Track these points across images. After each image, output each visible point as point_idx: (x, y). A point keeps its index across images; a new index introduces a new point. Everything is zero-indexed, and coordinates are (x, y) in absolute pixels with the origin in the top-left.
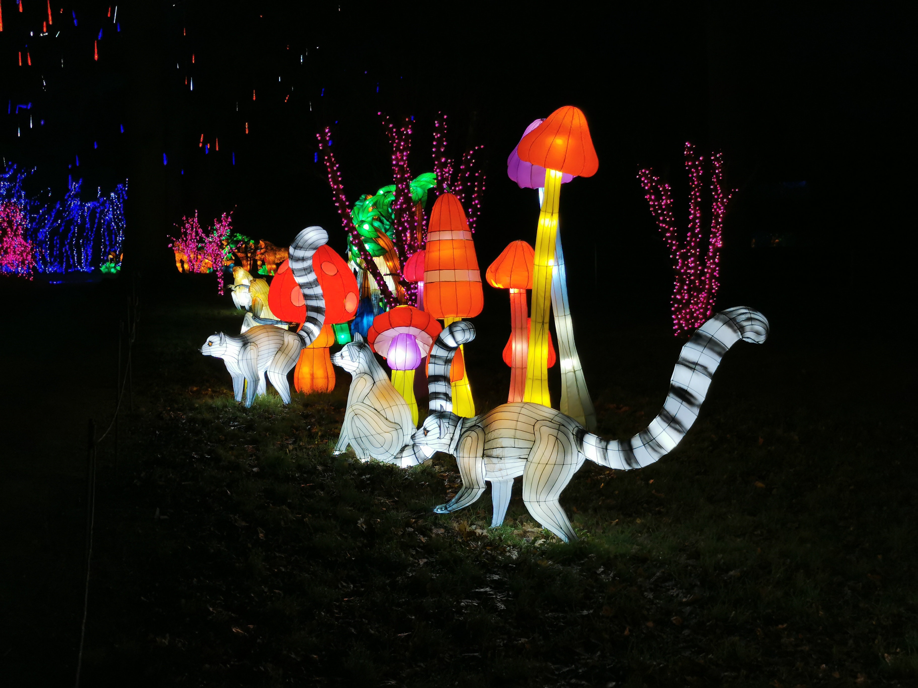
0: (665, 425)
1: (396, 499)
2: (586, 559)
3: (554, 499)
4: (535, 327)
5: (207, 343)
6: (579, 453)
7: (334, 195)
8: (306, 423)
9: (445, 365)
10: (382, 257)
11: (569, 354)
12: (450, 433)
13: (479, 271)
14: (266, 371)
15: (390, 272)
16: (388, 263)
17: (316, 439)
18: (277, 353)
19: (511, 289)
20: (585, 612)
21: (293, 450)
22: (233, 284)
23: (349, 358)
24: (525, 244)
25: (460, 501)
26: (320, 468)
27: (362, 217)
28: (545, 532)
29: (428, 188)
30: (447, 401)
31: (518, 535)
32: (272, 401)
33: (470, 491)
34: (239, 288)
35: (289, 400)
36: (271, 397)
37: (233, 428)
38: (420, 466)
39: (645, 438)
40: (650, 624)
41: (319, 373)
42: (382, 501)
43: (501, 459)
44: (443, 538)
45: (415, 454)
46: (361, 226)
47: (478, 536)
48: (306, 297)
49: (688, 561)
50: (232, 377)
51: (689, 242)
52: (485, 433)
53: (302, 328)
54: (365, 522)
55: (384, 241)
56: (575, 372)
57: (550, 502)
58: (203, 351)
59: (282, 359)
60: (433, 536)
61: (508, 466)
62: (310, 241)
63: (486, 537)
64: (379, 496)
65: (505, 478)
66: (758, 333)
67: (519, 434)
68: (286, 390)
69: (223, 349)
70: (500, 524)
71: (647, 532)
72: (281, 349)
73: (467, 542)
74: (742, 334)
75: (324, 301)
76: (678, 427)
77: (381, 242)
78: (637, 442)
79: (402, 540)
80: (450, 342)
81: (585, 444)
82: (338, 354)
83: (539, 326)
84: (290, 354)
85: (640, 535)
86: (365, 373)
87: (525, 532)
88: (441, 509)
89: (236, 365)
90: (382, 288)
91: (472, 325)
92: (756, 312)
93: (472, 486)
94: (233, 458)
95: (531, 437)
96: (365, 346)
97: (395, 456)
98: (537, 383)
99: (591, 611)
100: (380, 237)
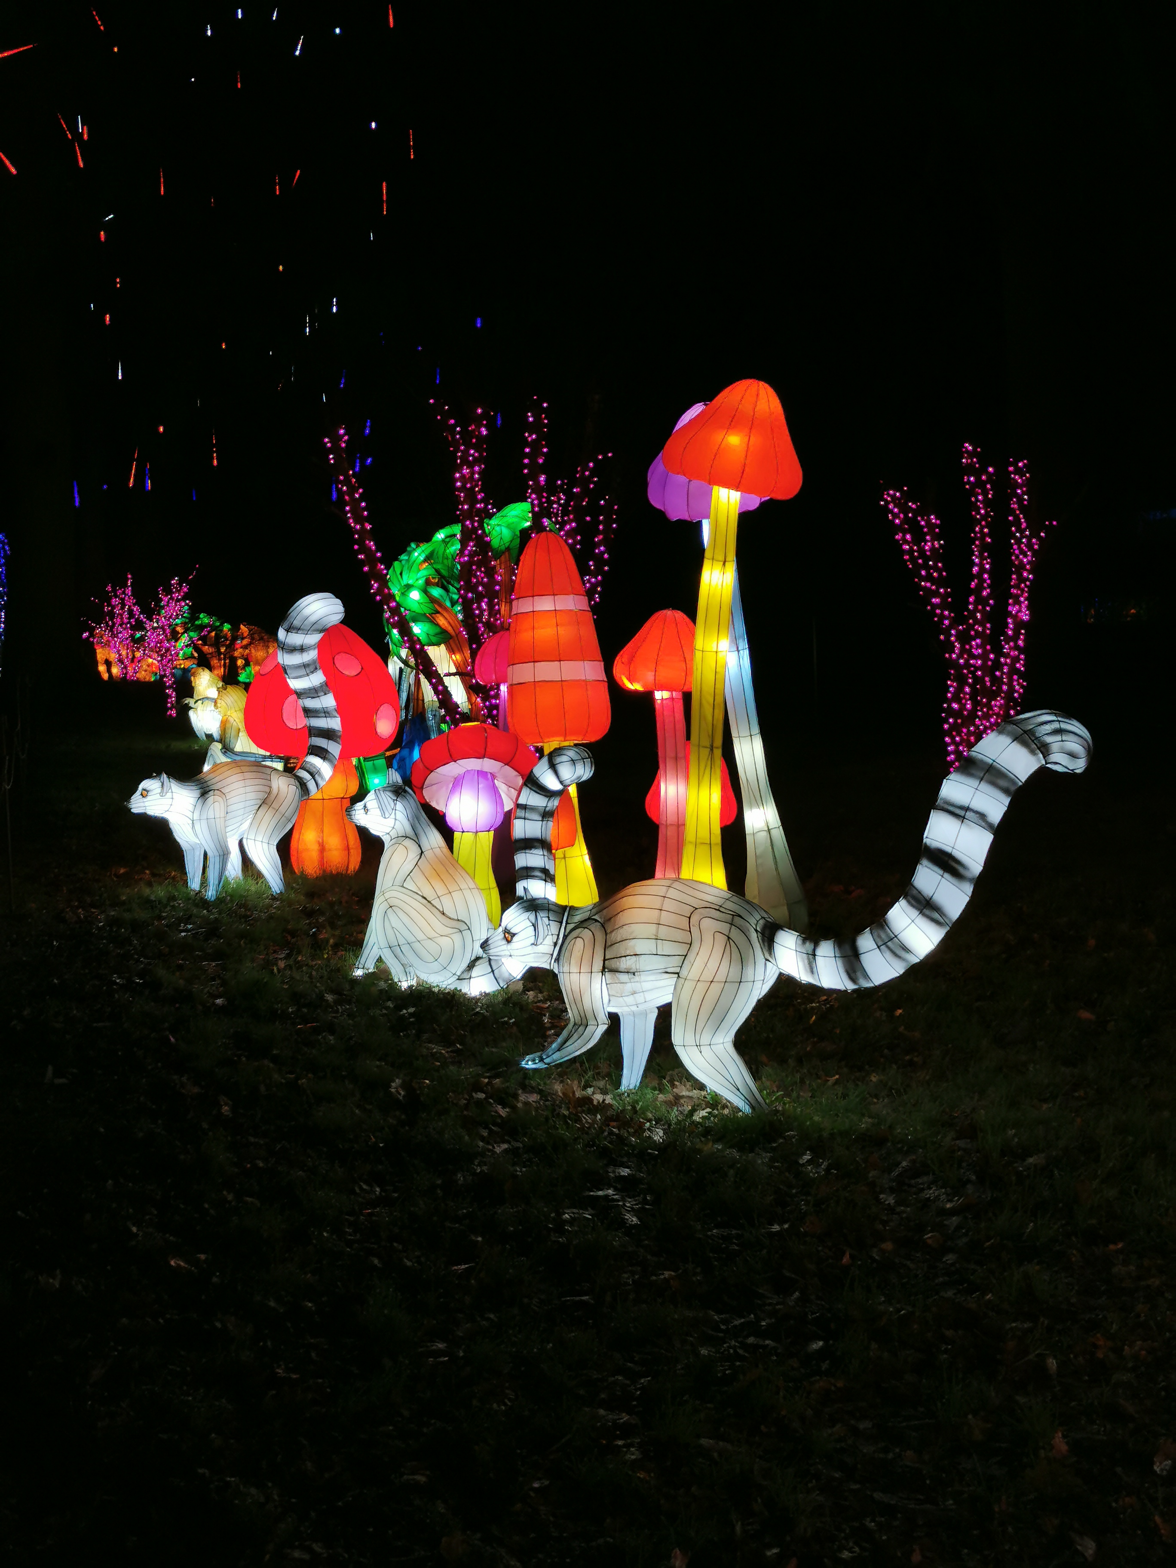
0: (914, 913)
1: (458, 1045)
2: (781, 1141)
3: (725, 1040)
4: (697, 757)
5: (138, 793)
6: (767, 962)
7: (356, 542)
8: (309, 924)
9: (542, 821)
10: (443, 646)
11: (759, 802)
12: (552, 935)
13: (602, 663)
14: (242, 838)
15: (457, 668)
16: (453, 656)
17: (325, 950)
18: (259, 808)
19: (656, 692)
20: (776, 1228)
21: (285, 969)
22: (192, 697)
23: (378, 812)
24: (679, 615)
25: (563, 1047)
26: (329, 997)
27: (407, 579)
28: (711, 1098)
29: (520, 529)
30: (546, 881)
31: (665, 1102)
32: (253, 889)
33: (581, 1029)
34: (202, 703)
35: (282, 887)
36: (250, 881)
37: (185, 934)
38: (502, 992)
39: (879, 937)
40: (888, 1246)
41: (334, 842)
42: (435, 1050)
43: (634, 974)
44: (537, 1109)
45: (493, 971)
46: (406, 593)
47: (597, 1105)
48: (308, 712)
49: (957, 1142)
50: (183, 849)
51: (972, 614)
52: (606, 932)
53: (302, 765)
54: (403, 1086)
55: (446, 619)
56: (769, 830)
57: (718, 1046)
58: (132, 806)
59: (268, 818)
60: (520, 1105)
61: (646, 986)
62: (313, 619)
63: (610, 1106)
64: (429, 1042)
65: (642, 1007)
66: (1073, 755)
67: (663, 931)
68: (276, 870)
69: (166, 801)
70: (636, 1085)
71: (888, 1096)
72: (266, 801)
73: (576, 1115)
74: (1044, 757)
75: (339, 719)
76: (936, 915)
77: (442, 621)
78: (866, 942)
79: (465, 1113)
80: (551, 782)
81: (777, 947)
82: (359, 806)
83: (705, 752)
84: (283, 809)
85: (875, 1100)
86: (407, 837)
87: (678, 1098)
88: (533, 1060)
89: (189, 828)
90: (440, 697)
91: (587, 753)
92: (1070, 719)
93: (584, 1021)
94: (181, 982)
95: (683, 936)
96: (405, 791)
97: (459, 976)
98: (704, 850)
99: (786, 1226)
100: (438, 612)
